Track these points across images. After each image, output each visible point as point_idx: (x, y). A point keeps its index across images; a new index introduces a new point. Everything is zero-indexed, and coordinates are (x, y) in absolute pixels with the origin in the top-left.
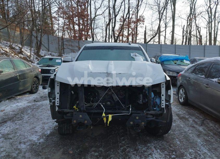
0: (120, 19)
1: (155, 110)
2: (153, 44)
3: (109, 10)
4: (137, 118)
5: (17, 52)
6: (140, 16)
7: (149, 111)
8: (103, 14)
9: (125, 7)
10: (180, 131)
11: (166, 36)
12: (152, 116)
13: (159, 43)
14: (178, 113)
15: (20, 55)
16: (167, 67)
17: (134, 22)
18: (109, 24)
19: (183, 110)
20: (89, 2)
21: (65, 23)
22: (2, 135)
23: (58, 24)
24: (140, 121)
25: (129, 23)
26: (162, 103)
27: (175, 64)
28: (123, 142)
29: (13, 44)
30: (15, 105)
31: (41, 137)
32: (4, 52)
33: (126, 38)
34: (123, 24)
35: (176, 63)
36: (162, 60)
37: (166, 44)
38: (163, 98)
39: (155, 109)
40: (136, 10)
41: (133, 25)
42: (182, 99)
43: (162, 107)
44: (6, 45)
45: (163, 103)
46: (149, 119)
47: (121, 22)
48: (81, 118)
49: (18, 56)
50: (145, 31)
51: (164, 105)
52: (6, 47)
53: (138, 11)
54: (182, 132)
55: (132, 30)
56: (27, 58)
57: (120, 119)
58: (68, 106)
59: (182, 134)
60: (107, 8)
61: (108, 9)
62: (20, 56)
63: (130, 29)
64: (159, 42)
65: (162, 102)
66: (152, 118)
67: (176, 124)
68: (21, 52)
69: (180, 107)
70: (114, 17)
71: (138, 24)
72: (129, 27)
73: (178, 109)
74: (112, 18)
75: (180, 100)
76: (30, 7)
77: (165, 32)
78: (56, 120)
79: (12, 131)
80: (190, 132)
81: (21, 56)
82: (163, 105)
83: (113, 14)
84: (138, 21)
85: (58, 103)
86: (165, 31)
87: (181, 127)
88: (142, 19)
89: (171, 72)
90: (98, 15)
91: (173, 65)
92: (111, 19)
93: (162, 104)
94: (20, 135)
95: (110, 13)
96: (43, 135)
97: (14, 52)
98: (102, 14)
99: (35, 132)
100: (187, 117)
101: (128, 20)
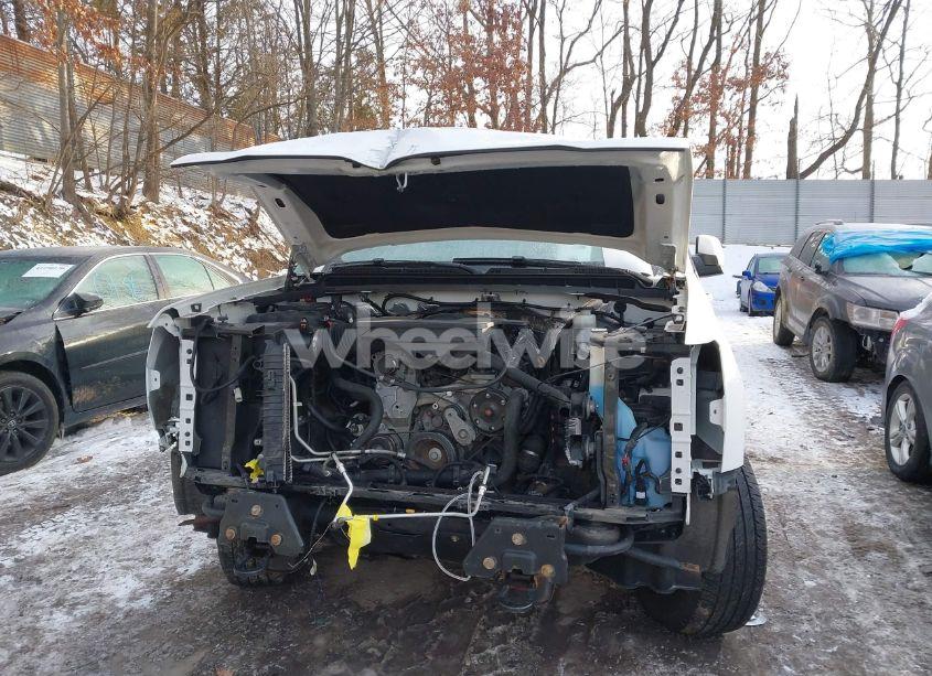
0: (676, 77)
1: (643, 502)
2: (835, 183)
3: (627, 40)
4: (518, 539)
5: (238, 230)
6: (767, 54)
7: (603, 506)
8: (598, 58)
9: (696, 21)
10: (827, 620)
11: (900, 139)
12: (612, 535)
13: (867, 175)
14: (863, 520)
15: (247, 241)
16: (856, 285)
17: (739, 85)
18: (623, 101)
19: (896, 507)
20: (538, 14)
21: (429, 104)
22: (16, 560)
23: (400, 112)
24: (533, 557)
25: (716, 90)
26: (674, 468)
27: (907, 273)
28: (489, 651)
29: (223, 198)
30: (142, 440)
31: (153, 585)
32: (186, 229)
33: (702, 158)
34: (687, 96)
35: (909, 268)
36: (838, 252)
37: (901, 177)
38: (682, 441)
39: (641, 495)
40: (749, 30)
41: (736, 98)
42: (906, 447)
43: (675, 488)
44: (201, 202)
45: (678, 471)
46: (590, 549)
47: (679, 86)
48: (258, 520)
49: (242, 245)
50: (793, 123)
51: (687, 477)
52: (197, 210)
53: (760, 32)
54: (837, 632)
55: (728, 119)
56: (275, 253)
57: (455, 539)
58: (226, 458)
59: (834, 643)
60: (620, 31)
61: (623, 33)
62: (247, 246)
63: (719, 119)
64: (866, 170)
65: (676, 463)
66: (612, 543)
67: (822, 582)
68: (251, 229)
69: (888, 491)
70: (644, 68)
71: (761, 91)
72: (714, 108)
73: (867, 500)
74: (637, 73)
75: (894, 451)
76: (299, 49)
77: (898, 121)
78: (193, 517)
79: (64, 550)
80: (888, 631)
81: (251, 245)
82: (678, 481)
83: (641, 56)
84: (758, 73)
85: (188, 443)
86: (894, 118)
87: (845, 600)
88: (775, 66)
89: (874, 313)
90: (575, 65)
91: (892, 276)
92: (633, 78)
93: (674, 476)
94: (81, 567)
95: (630, 52)
96: (169, 576)
97: (229, 231)
98: (594, 61)
99: (145, 560)
100: (901, 546)
101: (713, 78)
